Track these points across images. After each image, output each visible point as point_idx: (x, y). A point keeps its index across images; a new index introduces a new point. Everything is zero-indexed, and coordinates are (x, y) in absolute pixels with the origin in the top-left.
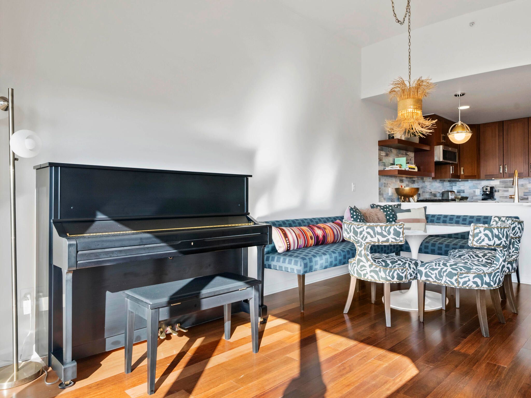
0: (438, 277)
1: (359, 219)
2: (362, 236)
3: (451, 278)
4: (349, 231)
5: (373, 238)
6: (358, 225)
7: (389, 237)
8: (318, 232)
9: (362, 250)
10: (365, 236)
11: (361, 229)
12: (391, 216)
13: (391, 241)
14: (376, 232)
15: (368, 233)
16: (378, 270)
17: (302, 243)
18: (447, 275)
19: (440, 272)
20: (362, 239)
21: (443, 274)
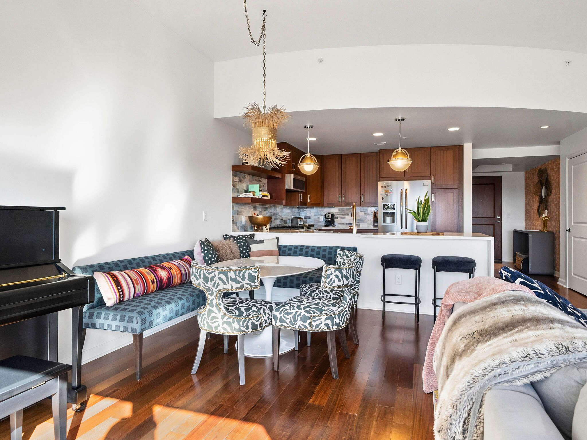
0: (293, 322)
1: (210, 253)
2: (213, 282)
3: (305, 322)
4: (198, 276)
5: (226, 284)
6: (209, 270)
7: (243, 283)
8: (161, 273)
9: (213, 299)
10: (217, 283)
11: (213, 275)
12: (245, 247)
13: (246, 287)
14: (229, 277)
15: (221, 279)
16: (231, 321)
17: (140, 290)
18: (301, 320)
19: (294, 316)
20: (213, 286)
21: (298, 318)
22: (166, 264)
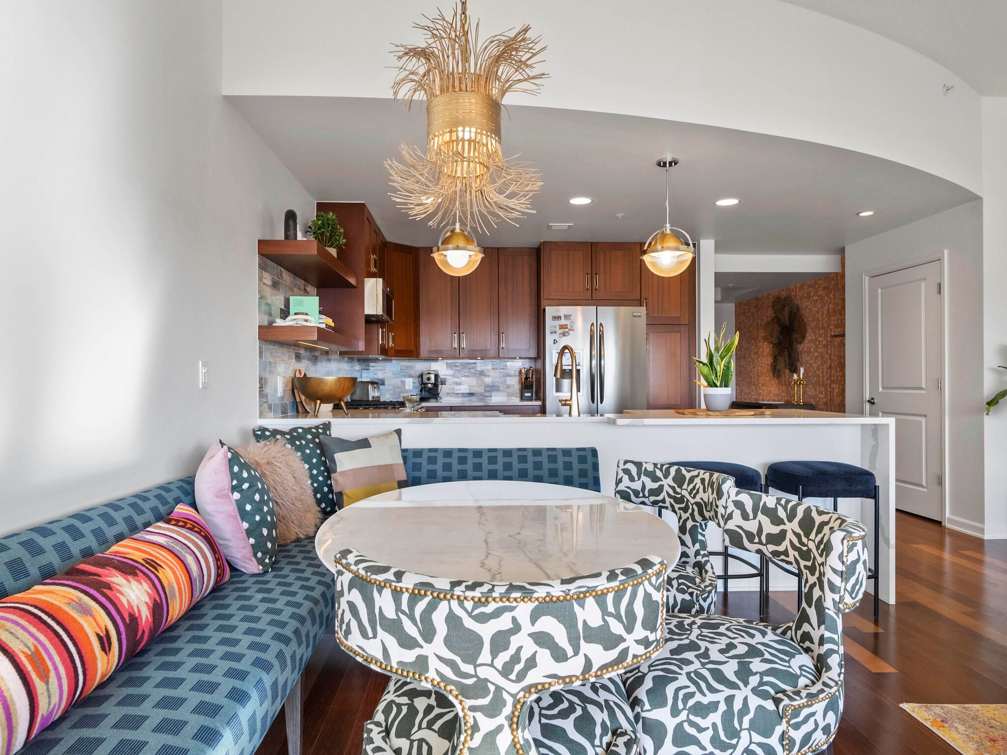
0: (723, 737)
2: (504, 657)
3: (768, 734)
4: (411, 630)
5: (565, 659)
7: (630, 640)
8: (130, 592)
9: (500, 728)
10: (524, 656)
11: (504, 623)
13: (634, 655)
15: (543, 639)
18: (753, 727)
19: (728, 717)
20: (505, 672)
21: (741, 723)
22: (128, 549)
